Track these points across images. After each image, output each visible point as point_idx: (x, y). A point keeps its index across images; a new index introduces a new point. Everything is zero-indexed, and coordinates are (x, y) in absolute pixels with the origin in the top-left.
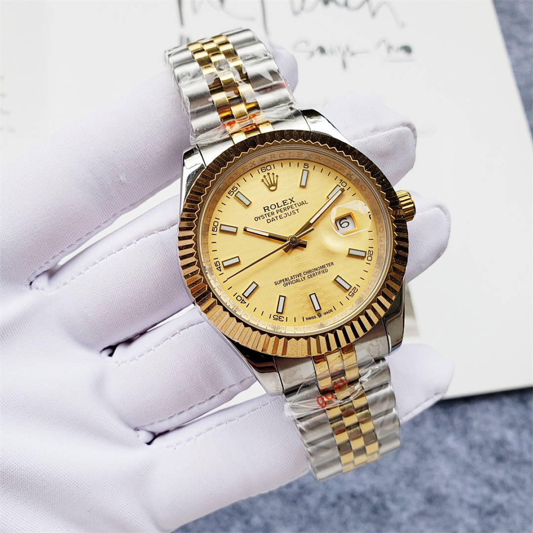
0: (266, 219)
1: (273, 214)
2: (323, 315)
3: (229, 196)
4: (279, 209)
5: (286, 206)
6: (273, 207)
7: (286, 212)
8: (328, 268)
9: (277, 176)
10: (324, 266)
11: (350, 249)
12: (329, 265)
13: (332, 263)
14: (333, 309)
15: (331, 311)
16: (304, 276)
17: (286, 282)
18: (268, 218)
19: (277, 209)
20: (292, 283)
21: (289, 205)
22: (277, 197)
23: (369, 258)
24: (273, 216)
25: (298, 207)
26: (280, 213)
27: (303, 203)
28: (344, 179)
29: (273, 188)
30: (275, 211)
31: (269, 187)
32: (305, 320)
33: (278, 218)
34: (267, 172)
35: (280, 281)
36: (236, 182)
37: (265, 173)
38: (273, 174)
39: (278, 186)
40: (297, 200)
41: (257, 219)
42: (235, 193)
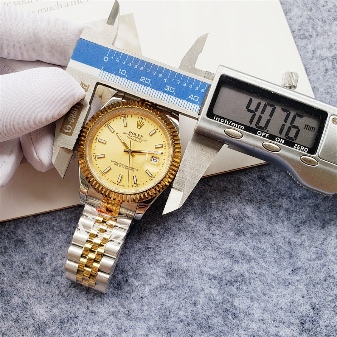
0: (127, 136)
1: (131, 136)
2: (119, 185)
3: (121, 117)
4: (135, 136)
5: (138, 137)
6: (133, 134)
7: (136, 139)
8: (135, 171)
9: (144, 124)
10: (134, 169)
11: (147, 170)
12: (136, 169)
13: (137, 170)
14: (124, 186)
15: (123, 186)
16: (124, 166)
17: (116, 163)
18: (128, 136)
19: (134, 135)
20: (118, 166)
21: (140, 138)
22: (138, 131)
23: (152, 179)
24: (131, 137)
25: (142, 141)
26: (134, 138)
27: (145, 141)
28: (167, 144)
29: (139, 127)
30: (133, 136)
31: (138, 126)
32: (111, 181)
33: (132, 139)
34: (142, 120)
35: (114, 162)
36: (127, 115)
37: (140, 120)
38: (143, 123)
39: (142, 128)
40: (144, 138)
41: (124, 133)
42: (124, 118)
